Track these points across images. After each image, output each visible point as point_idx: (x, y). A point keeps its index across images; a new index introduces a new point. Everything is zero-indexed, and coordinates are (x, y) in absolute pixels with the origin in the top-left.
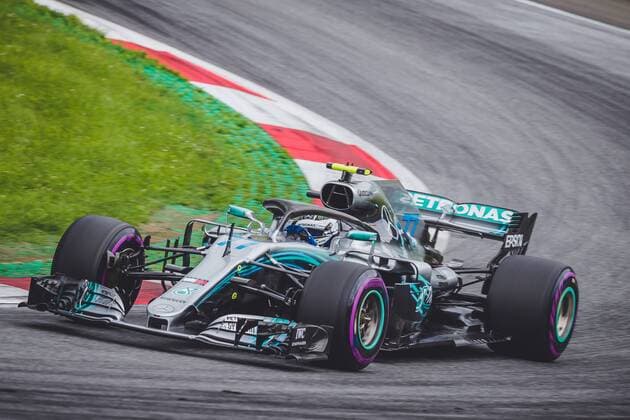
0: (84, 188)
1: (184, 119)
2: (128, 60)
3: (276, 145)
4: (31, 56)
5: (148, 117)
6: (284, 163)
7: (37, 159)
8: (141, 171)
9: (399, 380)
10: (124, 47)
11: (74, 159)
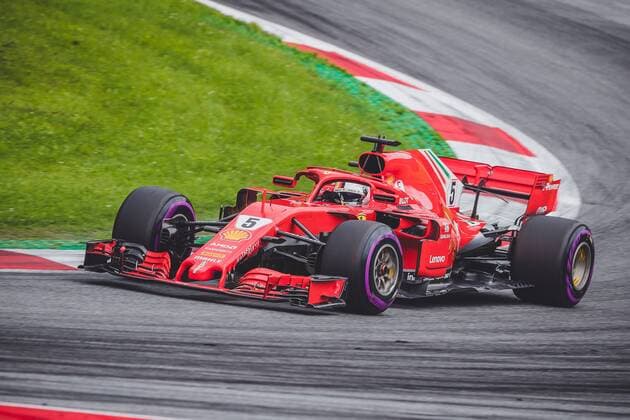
0: (268, 170)
1: (351, 109)
2: (302, 60)
3: (430, 128)
4: (219, 59)
5: (321, 108)
6: (438, 144)
7: (227, 146)
8: (316, 154)
9: (542, 327)
10: (298, 49)
11: (259, 146)
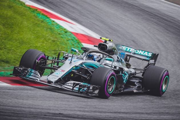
0: (17, 50)
1: (48, 30)
2: (32, 11)
3: (76, 38)
4: (2, 9)
5: (37, 29)
6: (78, 44)
7: (3, 41)
8: (35, 45)
9: (112, 111)
10: (31, 7)
11: (14, 41)
